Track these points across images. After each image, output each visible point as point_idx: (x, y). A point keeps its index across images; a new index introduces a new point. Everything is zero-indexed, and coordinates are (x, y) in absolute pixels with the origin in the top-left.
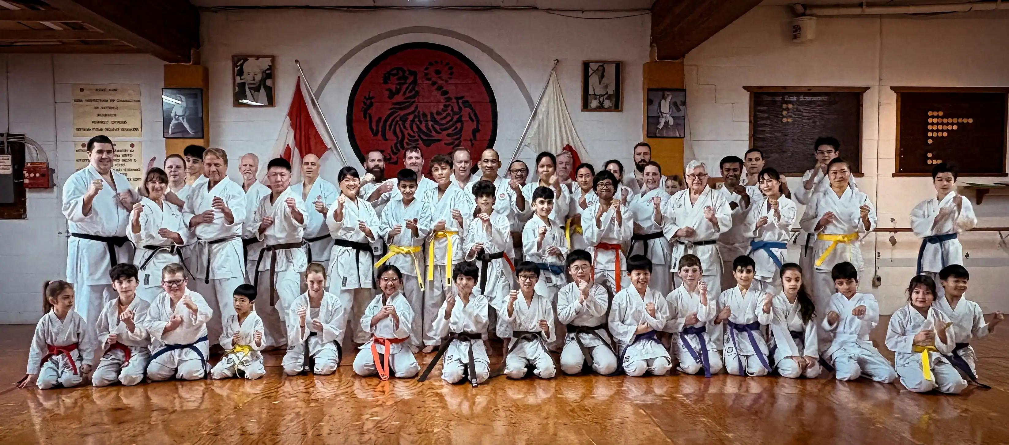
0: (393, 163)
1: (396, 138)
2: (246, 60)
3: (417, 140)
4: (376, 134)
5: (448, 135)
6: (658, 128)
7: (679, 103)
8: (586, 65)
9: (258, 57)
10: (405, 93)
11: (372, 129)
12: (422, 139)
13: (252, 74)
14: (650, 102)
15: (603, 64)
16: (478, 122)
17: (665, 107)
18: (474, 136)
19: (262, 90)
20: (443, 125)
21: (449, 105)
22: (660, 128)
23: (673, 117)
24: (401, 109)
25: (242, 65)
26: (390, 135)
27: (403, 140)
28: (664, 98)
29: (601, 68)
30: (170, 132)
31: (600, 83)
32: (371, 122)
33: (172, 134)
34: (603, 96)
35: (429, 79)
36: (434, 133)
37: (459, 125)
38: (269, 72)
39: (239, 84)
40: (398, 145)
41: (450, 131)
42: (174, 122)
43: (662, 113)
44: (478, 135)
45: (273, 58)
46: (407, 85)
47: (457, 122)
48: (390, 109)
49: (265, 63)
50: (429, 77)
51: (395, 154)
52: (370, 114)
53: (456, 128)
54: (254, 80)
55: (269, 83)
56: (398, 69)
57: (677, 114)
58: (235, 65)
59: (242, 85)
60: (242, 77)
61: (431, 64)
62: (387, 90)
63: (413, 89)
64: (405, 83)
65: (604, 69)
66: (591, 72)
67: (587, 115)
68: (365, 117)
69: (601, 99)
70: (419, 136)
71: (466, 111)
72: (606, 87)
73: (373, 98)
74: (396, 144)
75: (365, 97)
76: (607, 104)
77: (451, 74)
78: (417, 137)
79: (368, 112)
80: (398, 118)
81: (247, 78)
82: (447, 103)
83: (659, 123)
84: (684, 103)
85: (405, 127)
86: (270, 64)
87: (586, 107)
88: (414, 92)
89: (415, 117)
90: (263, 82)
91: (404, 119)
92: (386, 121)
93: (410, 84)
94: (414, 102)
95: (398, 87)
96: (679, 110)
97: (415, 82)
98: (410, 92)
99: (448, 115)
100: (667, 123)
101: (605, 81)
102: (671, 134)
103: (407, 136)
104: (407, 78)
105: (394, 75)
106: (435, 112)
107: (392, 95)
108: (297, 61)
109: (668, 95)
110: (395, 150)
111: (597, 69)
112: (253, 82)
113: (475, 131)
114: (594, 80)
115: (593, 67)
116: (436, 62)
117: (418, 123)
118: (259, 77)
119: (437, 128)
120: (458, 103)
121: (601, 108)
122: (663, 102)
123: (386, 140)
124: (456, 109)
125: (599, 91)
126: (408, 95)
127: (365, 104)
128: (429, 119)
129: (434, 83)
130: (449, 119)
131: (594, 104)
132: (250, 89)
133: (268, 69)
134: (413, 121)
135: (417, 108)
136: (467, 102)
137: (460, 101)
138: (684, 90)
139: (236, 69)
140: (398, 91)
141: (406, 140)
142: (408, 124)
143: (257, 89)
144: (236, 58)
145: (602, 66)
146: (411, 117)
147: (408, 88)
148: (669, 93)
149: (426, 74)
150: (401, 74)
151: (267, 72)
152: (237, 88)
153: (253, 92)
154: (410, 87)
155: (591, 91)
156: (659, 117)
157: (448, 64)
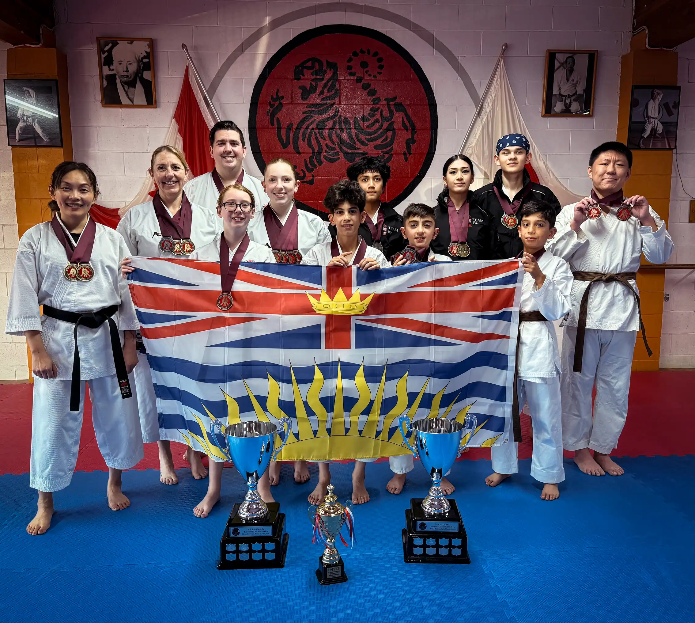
0: (307, 182)
1: (310, 150)
2: (115, 44)
3: (337, 153)
4: (285, 146)
5: (376, 147)
6: (643, 137)
7: (671, 105)
8: (551, 56)
9: (131, 41)
10: (322, 93)
11: (280, 139)
12: (345, 153)
13: (124, 64)
14: (634, 103)
15: (572, 55)
16: (413, 129)
17: (653, 109)
18: (409, 149)
19: (139, 85)
20: (370, 134)
21: (378, 108)
22: (645, 137)
23: (662, 123)
24: (317, 113)
25: (110, 51)
26: (303, 146)
27: (320, 153)
28: (653, 98)
29: (570, 60)
30: (17, 137)
31: (568, 80)
32: (279, 129)
33: (20, 140)
34: (569, 96)
35: (353, 74)
36: (358, 145)
37: (390, 134)
38: (147, 60)
39: (108, 76)
40: (314, 160)
41: (379, 142)
42: (21, 124)
43: (648, 117)
44: (413, 147)
45: (152, 44)
46: (324, 82)
47: (387, 130)
48: (303, 113)
49: (142, 48)
50: (353, 71)
51: (310, 170)
52: (278, 120)
53: (387, 138)
54: (127, 71)
55: (147, 75)
56: (315, 60)
57: (667, 119)
58: (101, 50)
59: (111, 79)
60: (112, 67)
61: (355, 54)
62: (300, 87)
63: (333, 86)
64: (323, 79)
65: (574, 62)
66: (557, 64)
67: (550, 121)
68: (272, 124)
69: (568, 102)
70: (340, 148)
71: (398, 117)
72: (575, 85)
73: (282, 98)
74: (311, 158)
75: (272, 97)
76: (575, 107)
77: (381, 67)
78: (338, 150)
79: (277, 116)
80: (314, 125)
81: (118, 68)
82: (375, 106)
83: (644, 130)
84: (677, 105)
85: (323, 138)
86: (148, 50)
87: (548, 111)
88: (334, 91)
89: (334, 124)
90: (138, 75)
91: (320, 127)
92: (298, 128)
93: (329, 80)
94: (334, 104)
95: (314, 83)
96: (670, 113)
97: (334, 78)
98: (329, 91)
99: (377, 121)
100: (654, 130)
101: (574, 76)
102: (659, 145)
103: (325, 148)
104: (325, 72)
105: (308, 68)
106: (359, 116)
107: (306, 93)
108: (184, 46)
109: (658, 94)
110: (309, 166)
111: (566, 61)
112: (126, 74)
113: (410, 142)
114: (560, 75)
115: (560, 58)
116: (362, 52)
117: (338, 131)
118: (133, 68)
119: (363, 137)
120: (388, 105)
121: (566, 113)
122: (651, 104)
123: (299, 153)
124: (386, 113)
125: (566, 90)
126: (325, 94)
127: (271, 105)
128: (352, 126)
129: (359, 80)
130: (377, 126)
131: (558, 107)
132: (123, 83)
133: (145, 57)
134: (332, 129)
135: (337, 111)
136: (401, 104)
137: (391, 103)
138: (679, 88)
139: (103, 56)
140: (313, 89)
141: (324, 153)
142: (326, 132)
143: (132, 84)
144: (102, 42)
145: (572, 57)
146: (330, 124)
147: (325, 86)
148: (658, 91)
149: (349, 68)
150: (317, 67)
151: (144, 60)
152: (105, 83)
153: (126, 87)
154: (330, 84)
155: (555, 91)
156: (644, 123)
157: (376, 54)
